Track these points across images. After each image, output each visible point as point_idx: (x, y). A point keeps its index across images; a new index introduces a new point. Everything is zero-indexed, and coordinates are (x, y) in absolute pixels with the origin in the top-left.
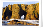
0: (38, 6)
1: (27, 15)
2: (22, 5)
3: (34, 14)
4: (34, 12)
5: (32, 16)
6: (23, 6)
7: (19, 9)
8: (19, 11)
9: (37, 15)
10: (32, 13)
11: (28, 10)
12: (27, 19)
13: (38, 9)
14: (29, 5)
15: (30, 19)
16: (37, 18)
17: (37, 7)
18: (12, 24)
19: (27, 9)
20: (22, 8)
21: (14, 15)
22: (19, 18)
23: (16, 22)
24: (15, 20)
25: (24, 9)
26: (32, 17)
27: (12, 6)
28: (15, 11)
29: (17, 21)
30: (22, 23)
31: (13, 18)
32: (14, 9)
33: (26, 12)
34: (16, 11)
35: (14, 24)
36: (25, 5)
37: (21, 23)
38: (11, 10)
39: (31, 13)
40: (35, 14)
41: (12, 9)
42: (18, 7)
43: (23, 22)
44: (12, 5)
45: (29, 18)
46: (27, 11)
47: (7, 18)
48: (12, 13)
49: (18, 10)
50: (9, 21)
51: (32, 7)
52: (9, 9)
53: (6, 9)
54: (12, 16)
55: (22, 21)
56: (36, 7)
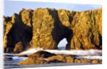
0: (100, 17)
1: (75, 39)
2: (61, 11)
3: (90, 35)
4: (90, 30)
5: (85, 40)
6: (62, 13)
7: (52, 22)
8: (53, 27)
9: (98, 38)
10: (86, 33)
11: (76, 25)
12: (74, 48)
13: (99, 24)
14: (79, 13)
15: (82, 48)
16: (98, 45)
17: (97, 17)
18: (35, 63)
19: (73, 22)
20: (61, 20)
21: (39, 38)
22: (53, 46)
23: (46, 57)
24: (41, 53)
25: (66, 23)
26: (86, 43)
27: (31, 13)
28: (40, 28)
29: (48, 55)
30: (61, 58)
31: (37, 46)
32: (39, 21)
33: (72, 31)
34: (44, 27)
35: (39, 63)
36: (69, 12)
37: (60, 60)
38: (29, 24)
39: (83, 33)
40: (93, 36)
41: (31, 22)
42: (50, 17)
43: (65, 56)
44: (33, 11)
45: (79, 44)
46: (73, 29)
47: (17, 46)
48: (34, 32)
49: (50, 26)
50: (26, 56)
51: (85, 19)
52: (23, 23)
53: (13, 21)
54: (33, 41)
55: (62, 55)
56: (94, 19)
